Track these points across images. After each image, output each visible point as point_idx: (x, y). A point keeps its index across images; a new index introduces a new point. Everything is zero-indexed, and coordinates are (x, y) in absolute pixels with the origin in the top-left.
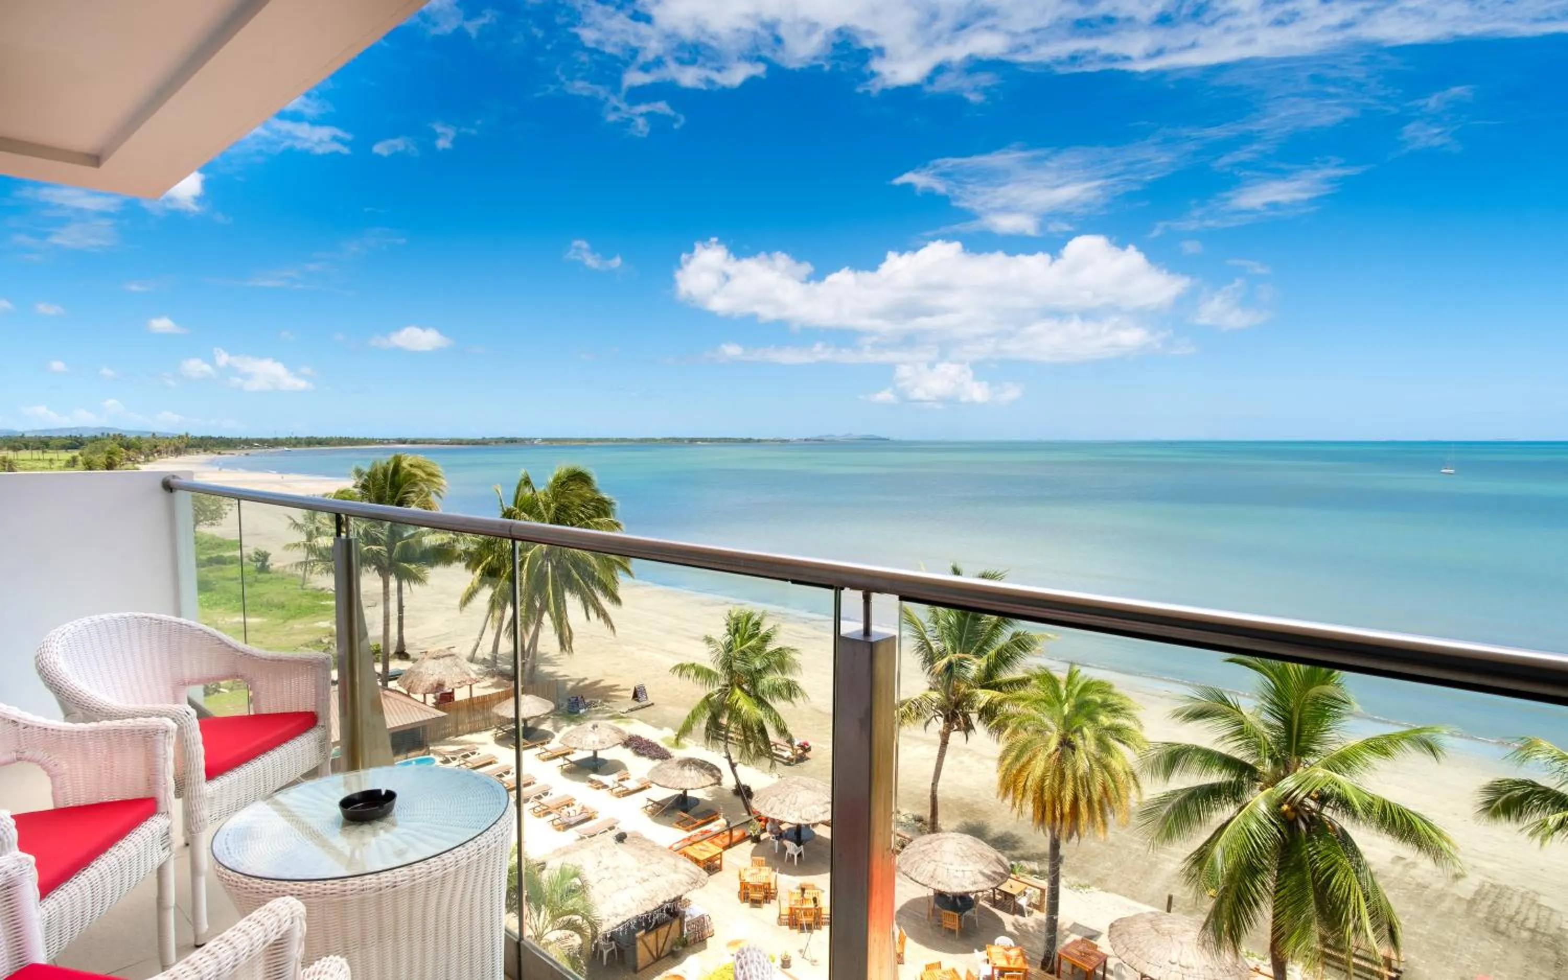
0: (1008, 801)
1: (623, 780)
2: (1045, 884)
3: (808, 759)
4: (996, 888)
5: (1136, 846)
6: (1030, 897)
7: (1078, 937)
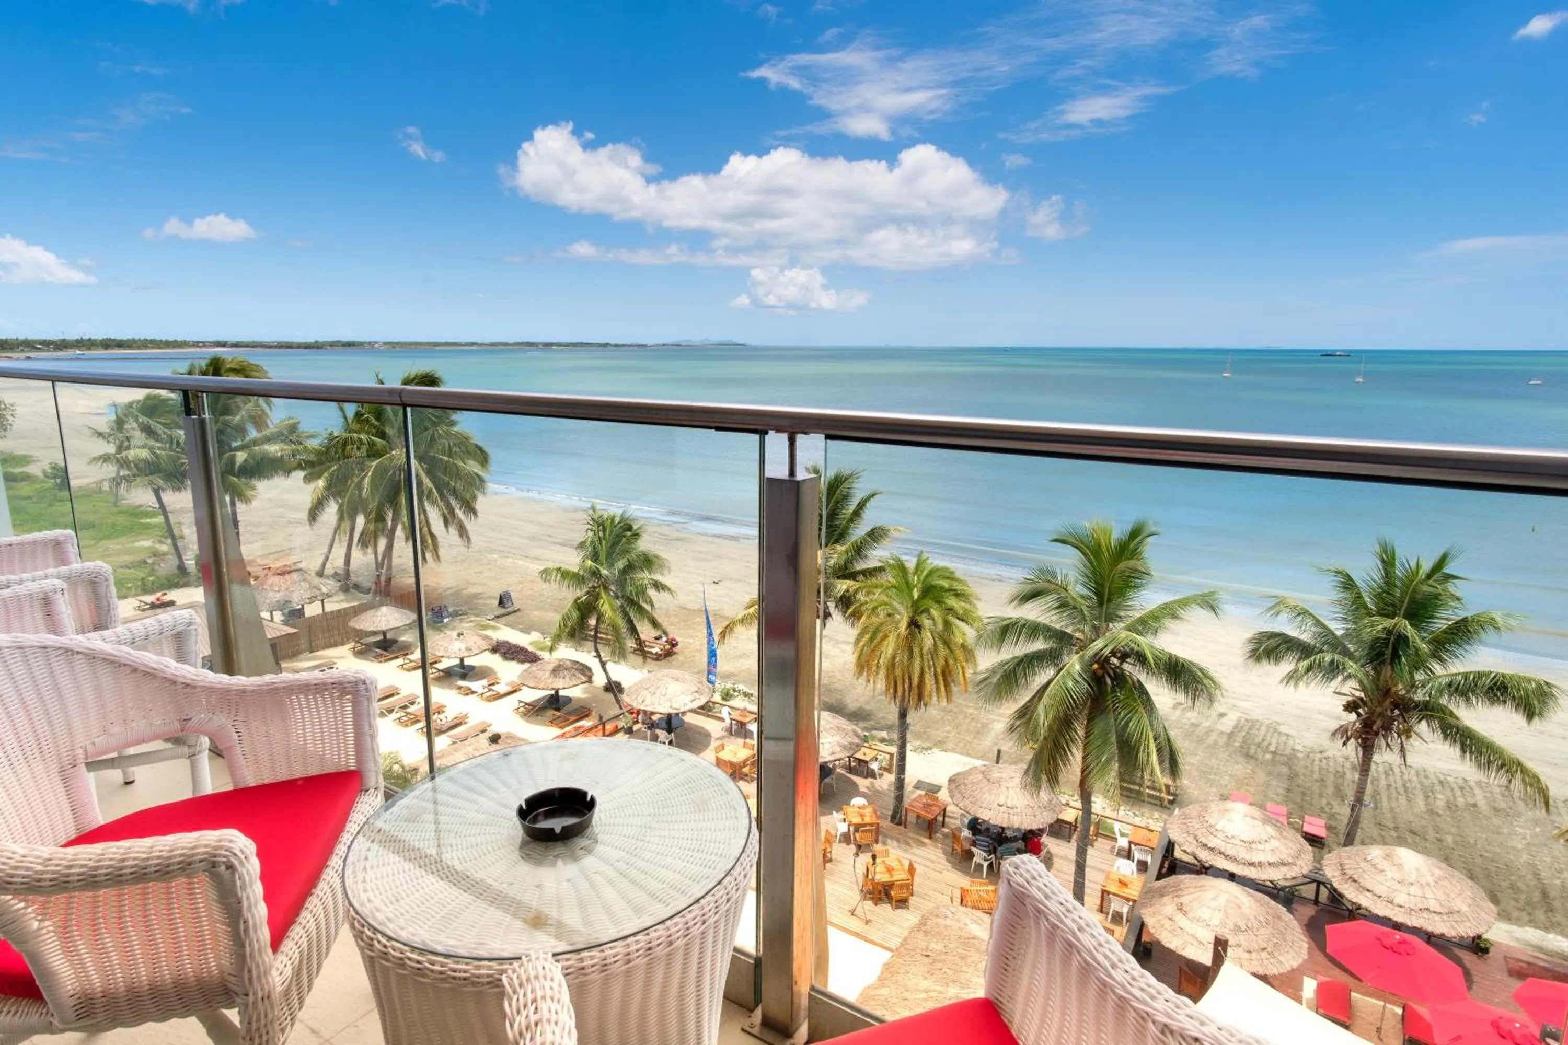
0: (862, 680)
1: (493, 684)
2: (894, 749)
3: (675, 653)
4: (851, 756)
5: (970, 711)
6: (881, 762)
7: (922, 792)
